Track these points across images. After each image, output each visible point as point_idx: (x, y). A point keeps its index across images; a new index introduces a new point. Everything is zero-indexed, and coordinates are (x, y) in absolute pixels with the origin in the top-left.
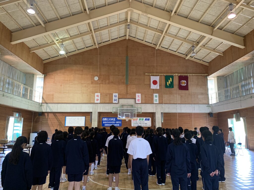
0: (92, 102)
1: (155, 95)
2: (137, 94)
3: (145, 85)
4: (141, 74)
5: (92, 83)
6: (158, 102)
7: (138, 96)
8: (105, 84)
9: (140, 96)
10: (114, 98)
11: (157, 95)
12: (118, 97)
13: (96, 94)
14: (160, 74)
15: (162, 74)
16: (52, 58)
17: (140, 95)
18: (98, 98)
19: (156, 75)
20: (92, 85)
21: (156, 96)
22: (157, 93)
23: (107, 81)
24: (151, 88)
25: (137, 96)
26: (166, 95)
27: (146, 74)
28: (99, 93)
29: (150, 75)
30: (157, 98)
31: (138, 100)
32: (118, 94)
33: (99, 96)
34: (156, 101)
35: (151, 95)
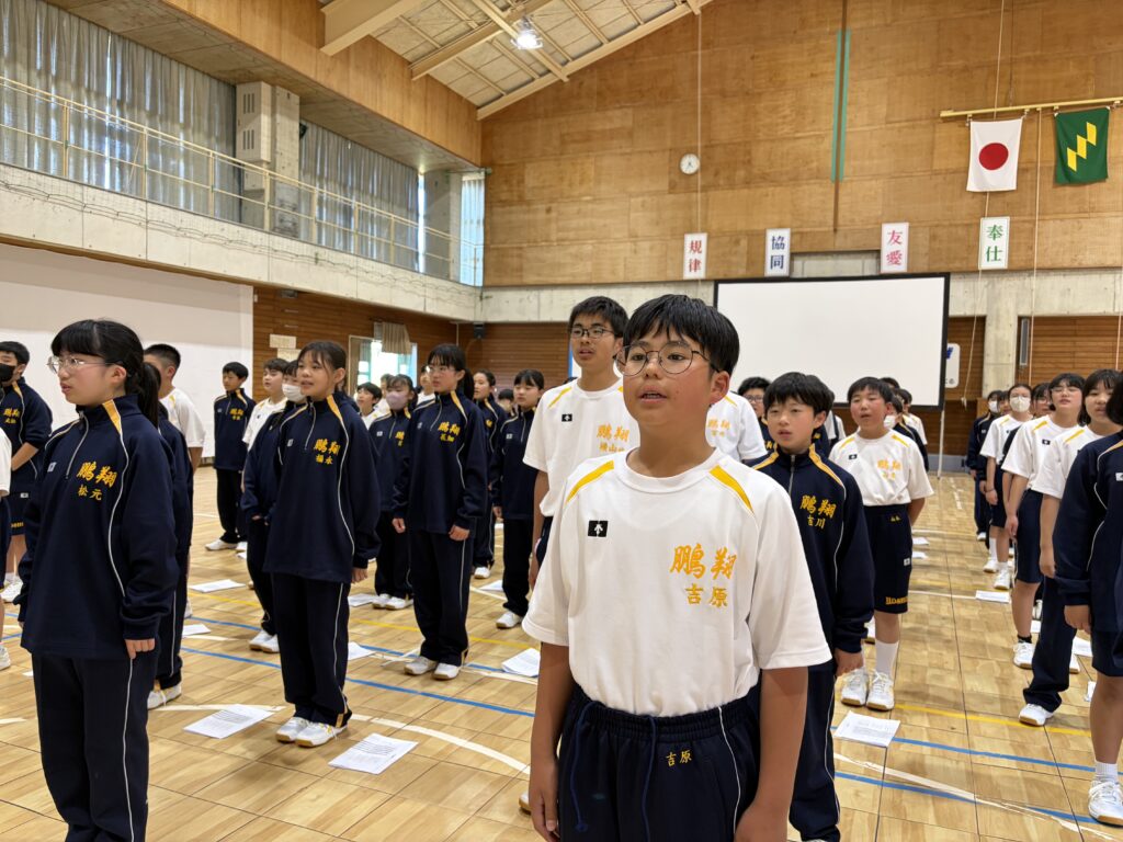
0: (671, 275)
1: (987, 224)
2: (887, 229)
3: (936, 173)
4: (915, 120)
5: (672, 188)
6: (1002, 264)
7: (895, 238)
8: (732, 186)
9: (904, 239)
10: (770, 252)
11: (1003, 223)
12: (791, 245)
13: (689, 239)
14: (1027, 108)
15: (1039, 107)
16: (508, 92)
17: (902, 228)
18: (696, 256)
19: (1001, 116)
20: (672, 196)
21: (995, 233)
22: (1002, 215)
23: (741, 174)
24: (972, 186)
25: (886, 237)
26: (1054, 219)
27: (945, 114)
28: (703, 231)
29: (966, 116)
30: (1003, 243)
31: (894, 257)
32: (792, 234)
33: (704, 248)
34: (992, 256)
35: (967, 225)
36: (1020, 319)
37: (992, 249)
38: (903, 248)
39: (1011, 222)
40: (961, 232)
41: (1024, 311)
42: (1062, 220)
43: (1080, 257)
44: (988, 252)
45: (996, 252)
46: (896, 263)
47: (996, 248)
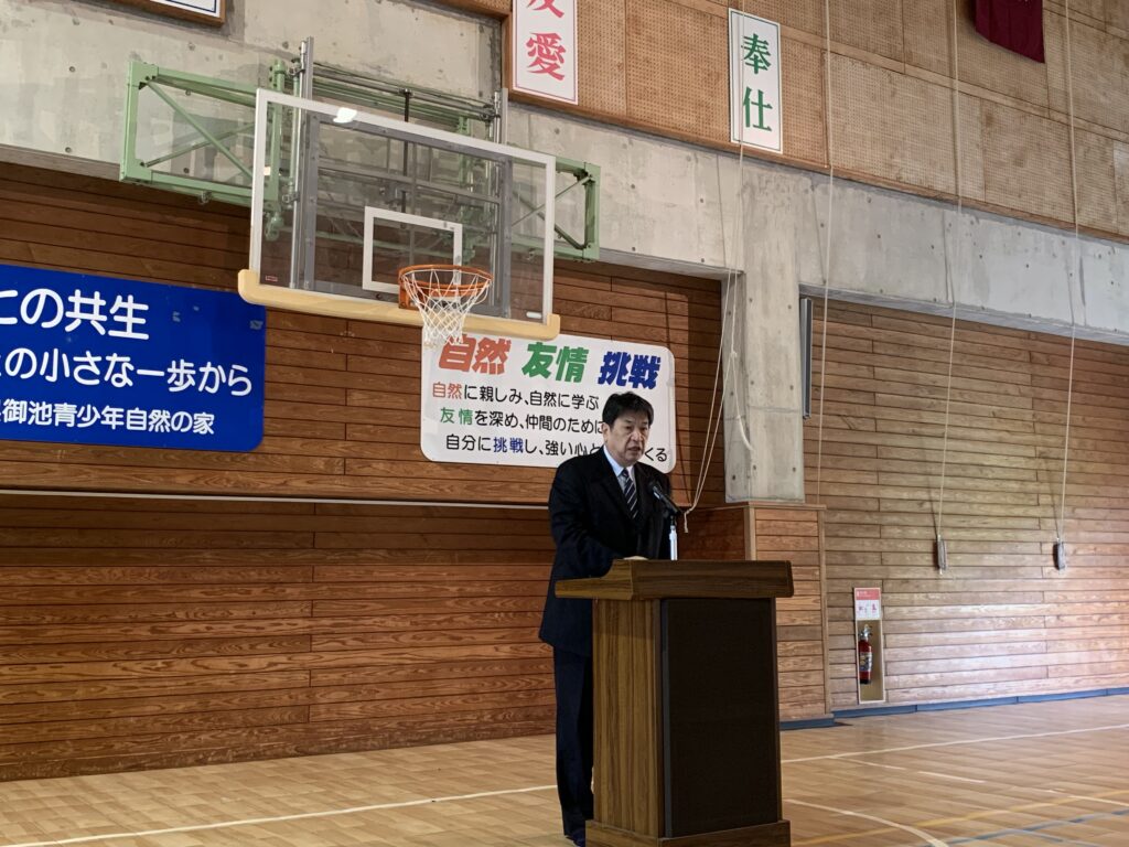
1: (743, 24)
6: (773, 142)
21: (756, 55)
22: (766, 15)
30: (767, 82)
35: (704, 15)
36: (804, 293)
37: (754, 97)
38: (565, 30)
39: (783, 37)
40: (691, 28)
41: (811, 278)
42: (864, 63)
43: (897, 160)
44: (747, 101)
45: (760, 105)
46: (551, 70)
47: (760, 93)
